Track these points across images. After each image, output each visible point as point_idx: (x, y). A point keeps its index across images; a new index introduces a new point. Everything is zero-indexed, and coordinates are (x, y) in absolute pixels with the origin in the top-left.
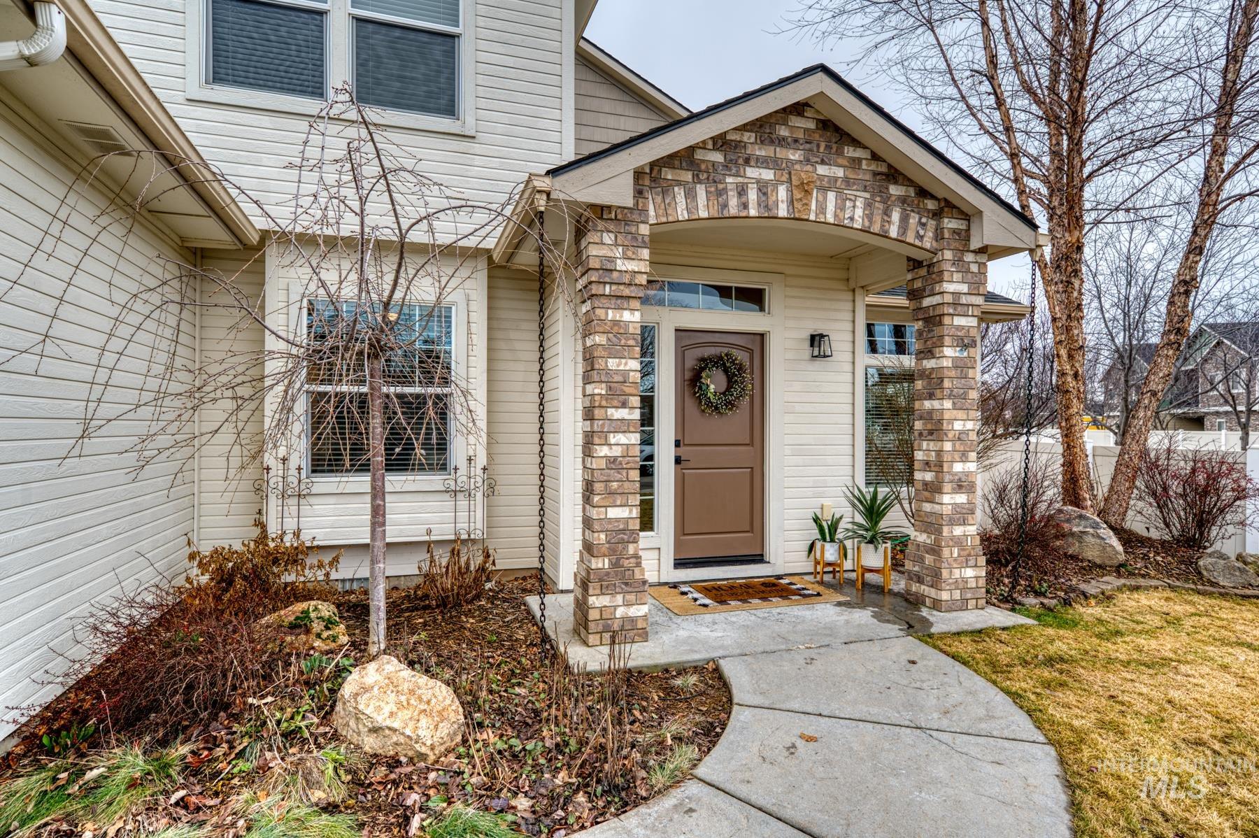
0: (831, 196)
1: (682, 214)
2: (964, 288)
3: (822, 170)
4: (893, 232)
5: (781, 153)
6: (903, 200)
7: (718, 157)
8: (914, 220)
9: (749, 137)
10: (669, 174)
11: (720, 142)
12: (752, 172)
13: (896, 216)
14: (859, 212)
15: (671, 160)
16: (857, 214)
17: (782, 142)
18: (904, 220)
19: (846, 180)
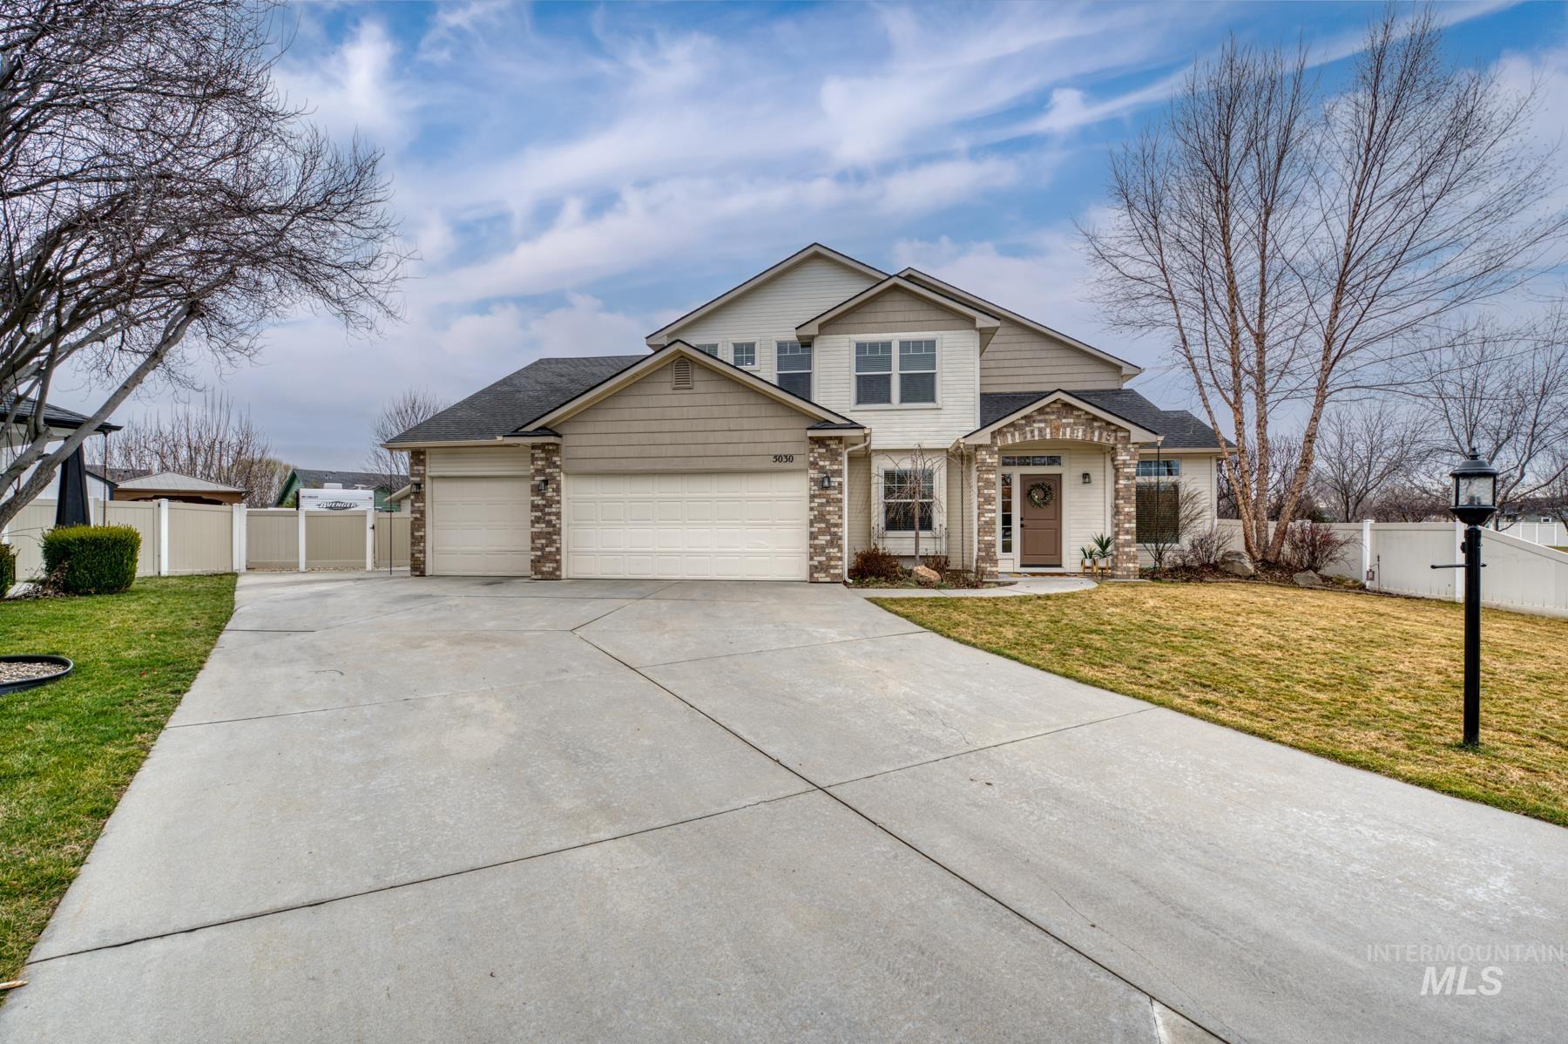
0: (1068, 430)
1: (1010, 442)
2: (1128, 458)
3: (1064, 421)
4: (1096, 439)
5: (1047, 417)
6: (1100, 427)
7: (1023, 422)
8: (1105, 434)
10: (1005, 430)
12: (1036, 425)
13: (1097, 433)
14: (1080, 434)
16: (1080, 435)
17: (1047, 413)
18: (1100, 435)
19: (1075, 424)
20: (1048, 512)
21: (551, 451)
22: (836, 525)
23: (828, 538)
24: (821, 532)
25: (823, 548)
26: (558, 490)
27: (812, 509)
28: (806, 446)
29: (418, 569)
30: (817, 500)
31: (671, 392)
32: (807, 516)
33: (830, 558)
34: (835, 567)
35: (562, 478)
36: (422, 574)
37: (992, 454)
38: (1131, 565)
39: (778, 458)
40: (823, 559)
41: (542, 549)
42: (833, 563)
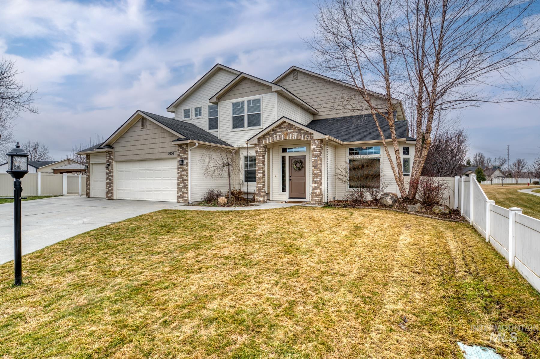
0: (291, 135)
1: (268, 142)
2: (315, 147)
3: (289, 131)
4: (302, 139)
5: (282, 130)
6: (304, 133)
7: (273, 132)
8: (306, 136)
9: (277, 128)
10: (266, 137)
11: (273, 130)
12: (278, 134)
13: (303, 136)
14: (296, 137)
15: (266, 134)
16: (295, 137)
17: (282, 128)
19: (294, 132)
20: (301, 173)
21: (110, 153)
22: (185, 180)
23: (183, 185)
24: (181, 182)
25: (181, 189)
26: (112, 168)
27: (178, 173)
28: (176, 148)
29: (88, 195)
30: (180, 170)
31: (140, 130)
32: (177, 176)
33: (183, 193)
34: (185, 197)
35: (114, 163)
36: (89, 197)
37: (260, 147)
38: (317, 199)
39: (169, 153)
40: (181, 193)
41: (108, 189)
42: (184, 195)
